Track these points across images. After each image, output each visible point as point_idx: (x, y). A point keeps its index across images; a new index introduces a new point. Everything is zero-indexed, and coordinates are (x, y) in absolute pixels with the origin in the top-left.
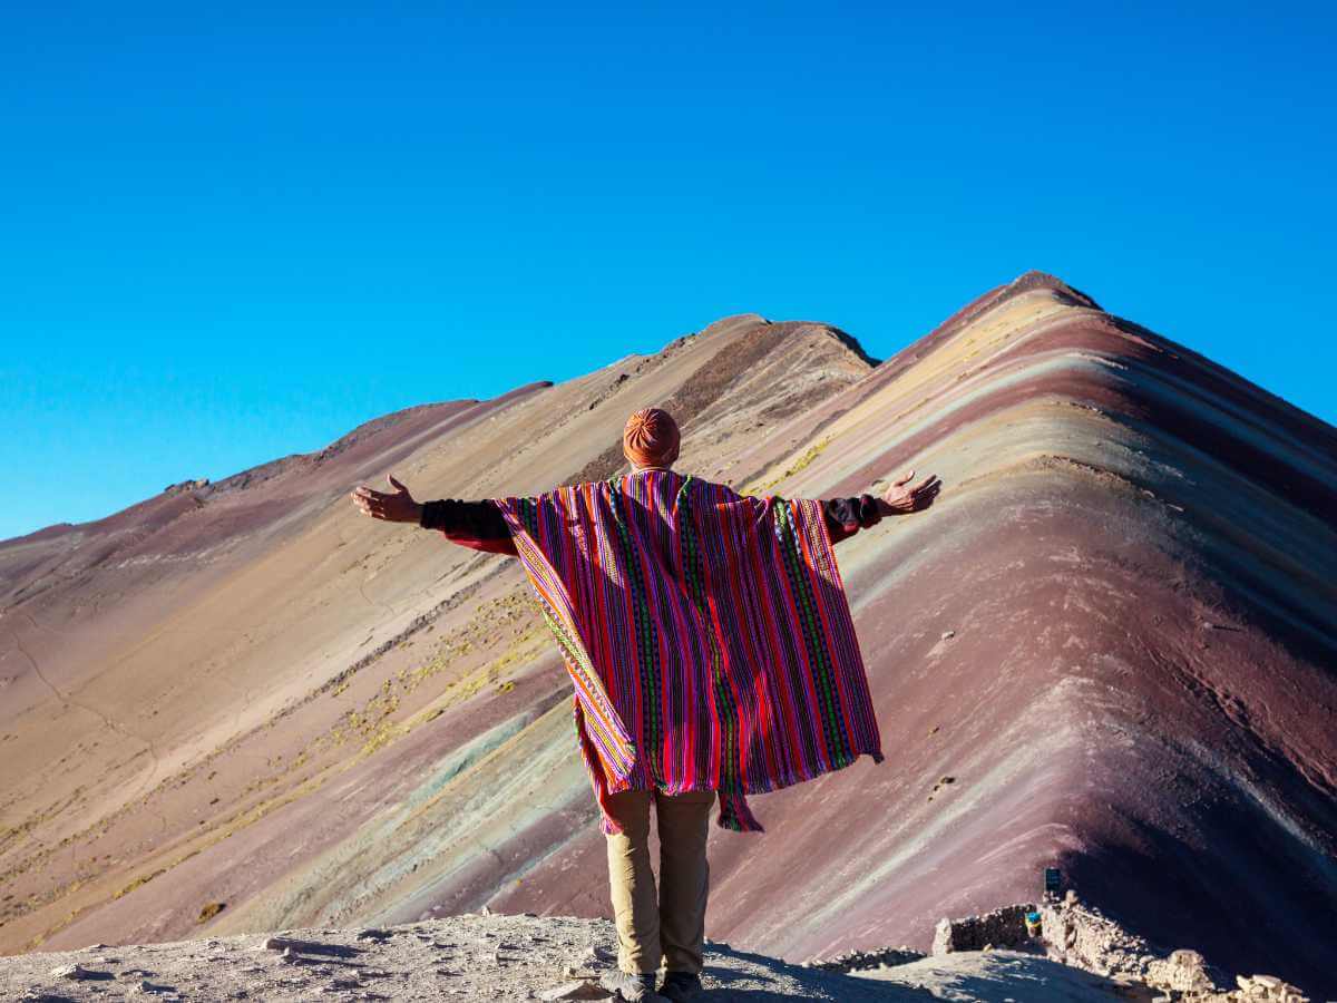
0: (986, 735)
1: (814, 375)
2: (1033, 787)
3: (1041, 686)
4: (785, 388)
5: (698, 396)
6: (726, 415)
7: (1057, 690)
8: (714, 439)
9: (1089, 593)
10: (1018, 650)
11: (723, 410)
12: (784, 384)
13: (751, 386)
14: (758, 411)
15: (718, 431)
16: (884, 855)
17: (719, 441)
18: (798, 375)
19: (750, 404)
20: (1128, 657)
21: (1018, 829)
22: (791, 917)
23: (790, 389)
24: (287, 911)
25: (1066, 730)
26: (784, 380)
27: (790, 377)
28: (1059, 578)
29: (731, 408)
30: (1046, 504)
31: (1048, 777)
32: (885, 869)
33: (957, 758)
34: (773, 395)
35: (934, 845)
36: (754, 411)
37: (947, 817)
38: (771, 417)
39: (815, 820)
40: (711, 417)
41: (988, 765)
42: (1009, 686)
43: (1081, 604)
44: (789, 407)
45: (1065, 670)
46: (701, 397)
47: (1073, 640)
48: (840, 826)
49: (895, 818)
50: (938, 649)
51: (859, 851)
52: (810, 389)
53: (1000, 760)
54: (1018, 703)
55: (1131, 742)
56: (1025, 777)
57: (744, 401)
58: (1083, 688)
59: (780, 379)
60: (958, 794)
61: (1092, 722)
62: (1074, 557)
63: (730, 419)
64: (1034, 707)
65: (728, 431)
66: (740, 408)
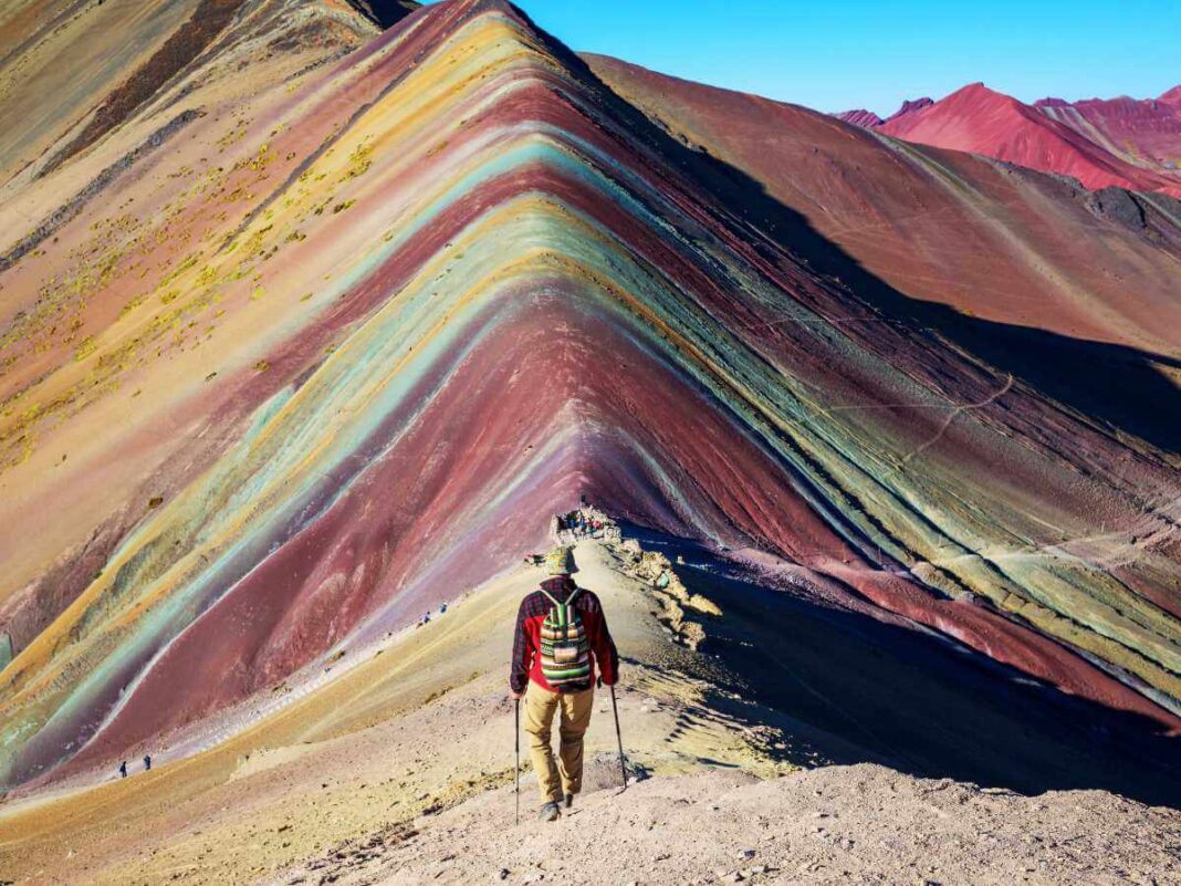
0: (542, 426)
1: (307, 10)
2: (565, 453)
3: (562, 401)
4: (284, 21)
5: (212, 21)
6: (239, 44)
7: (567, 405)
8: (234, 65)
9: (574, 351)
10: (548, 382)
11: (237, 38)
12: (284, 17)
13: (256, 16)
14: (267, 42)
15: (237, 58)
16: (511, 479)
17: (240, 69)
18: (294, 9)
19: (258, 34)
20: (593, 387)
21: (564, 473)
22: (480, 505)
23: (289, 22)
24: (206, 500)
25: (574, 426)
26: (283, 14)
27: (287, 11)
28: (561, 342)
29: (244, 37)
30: (548, 291)
31: (570, 449)
32: (513, 486)
33: (532, 436)
34: (276, 27)
35: (532, 477)
36: (263, 41)
37: (533, 464)
38: (277, 48)
39: (476, 462)
40: (229, 44)
41: (546, 440)
42: (547, 402)
43: (572, 358)
44: (291, 40)
45: (569, 395)
46: (215, 22)
47: (571, 378)
48: (488, 464)
49: (512, 462)
50: (513, 379)
51: (500, 477)
52: (306, 24)
53: (549, 439)
54: (552, 411)
55: (598, 431)
56: (561, 448)
57: (254, 30)
58: (578, 404)
59: (279, 12)
60: (536, 453)
61: (583, 422)
62: (565, 329)
63: (243, 47)
64: (559, 413)
65: (245, 59)
66: (250, 38)
